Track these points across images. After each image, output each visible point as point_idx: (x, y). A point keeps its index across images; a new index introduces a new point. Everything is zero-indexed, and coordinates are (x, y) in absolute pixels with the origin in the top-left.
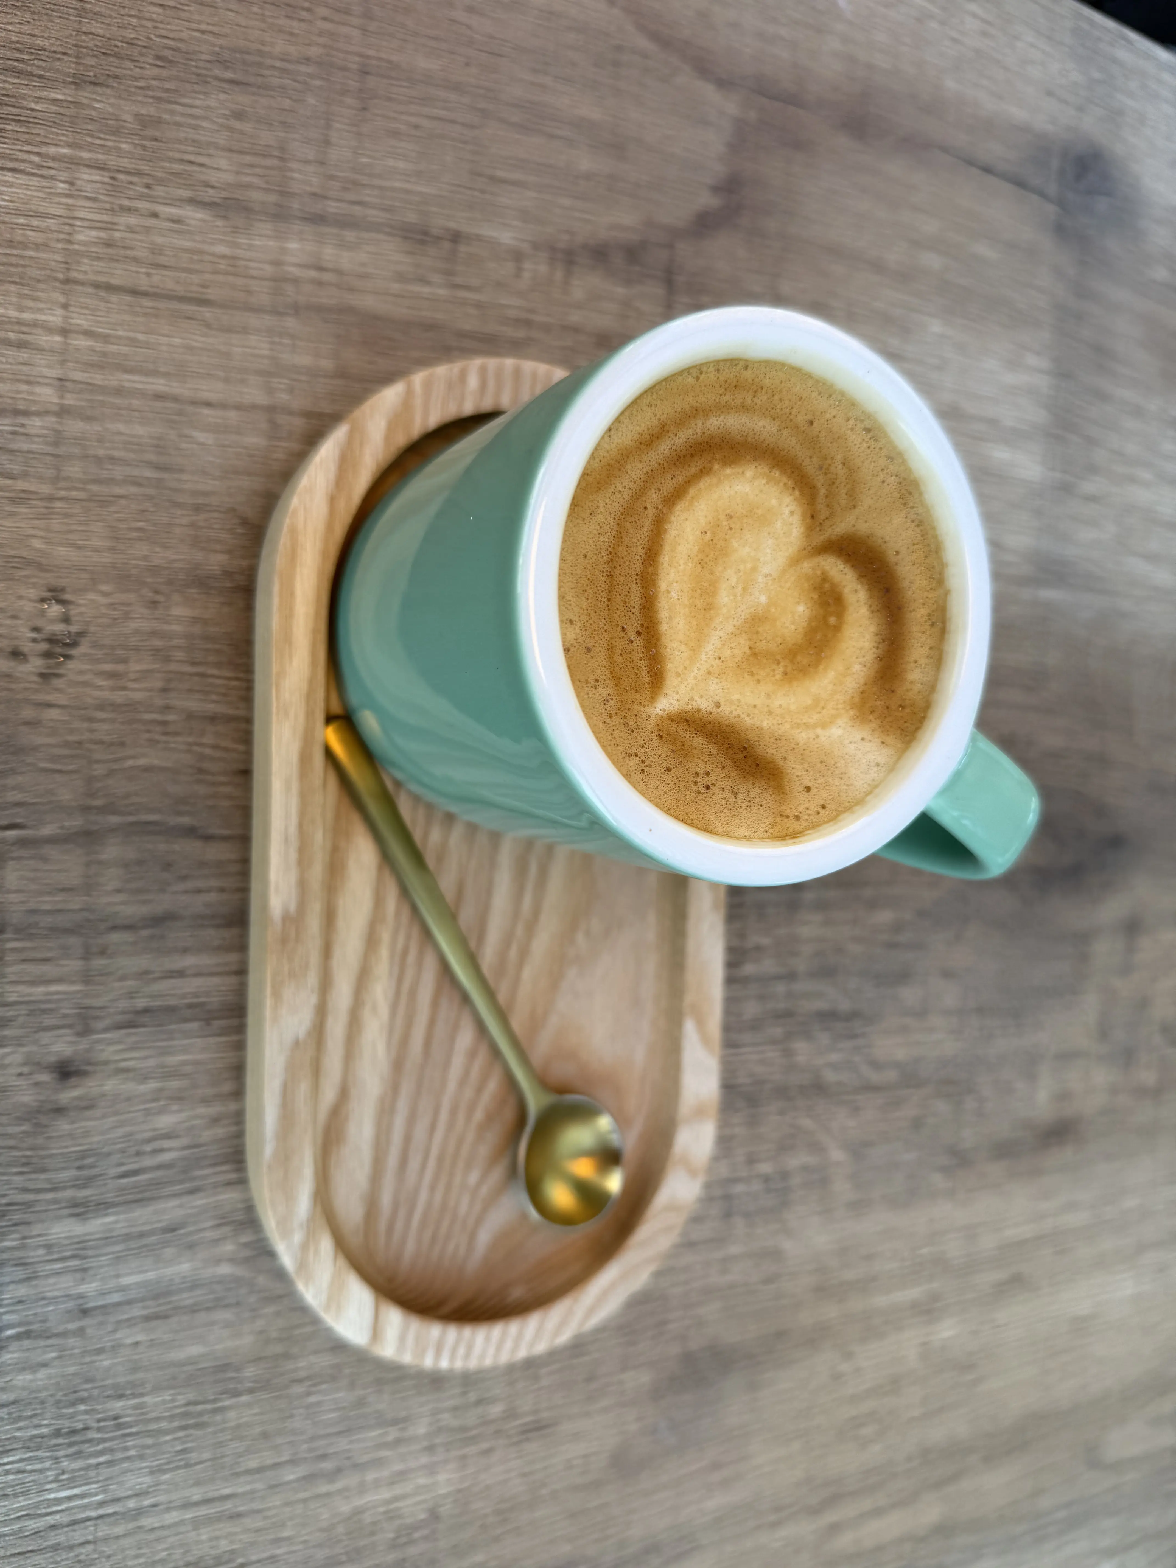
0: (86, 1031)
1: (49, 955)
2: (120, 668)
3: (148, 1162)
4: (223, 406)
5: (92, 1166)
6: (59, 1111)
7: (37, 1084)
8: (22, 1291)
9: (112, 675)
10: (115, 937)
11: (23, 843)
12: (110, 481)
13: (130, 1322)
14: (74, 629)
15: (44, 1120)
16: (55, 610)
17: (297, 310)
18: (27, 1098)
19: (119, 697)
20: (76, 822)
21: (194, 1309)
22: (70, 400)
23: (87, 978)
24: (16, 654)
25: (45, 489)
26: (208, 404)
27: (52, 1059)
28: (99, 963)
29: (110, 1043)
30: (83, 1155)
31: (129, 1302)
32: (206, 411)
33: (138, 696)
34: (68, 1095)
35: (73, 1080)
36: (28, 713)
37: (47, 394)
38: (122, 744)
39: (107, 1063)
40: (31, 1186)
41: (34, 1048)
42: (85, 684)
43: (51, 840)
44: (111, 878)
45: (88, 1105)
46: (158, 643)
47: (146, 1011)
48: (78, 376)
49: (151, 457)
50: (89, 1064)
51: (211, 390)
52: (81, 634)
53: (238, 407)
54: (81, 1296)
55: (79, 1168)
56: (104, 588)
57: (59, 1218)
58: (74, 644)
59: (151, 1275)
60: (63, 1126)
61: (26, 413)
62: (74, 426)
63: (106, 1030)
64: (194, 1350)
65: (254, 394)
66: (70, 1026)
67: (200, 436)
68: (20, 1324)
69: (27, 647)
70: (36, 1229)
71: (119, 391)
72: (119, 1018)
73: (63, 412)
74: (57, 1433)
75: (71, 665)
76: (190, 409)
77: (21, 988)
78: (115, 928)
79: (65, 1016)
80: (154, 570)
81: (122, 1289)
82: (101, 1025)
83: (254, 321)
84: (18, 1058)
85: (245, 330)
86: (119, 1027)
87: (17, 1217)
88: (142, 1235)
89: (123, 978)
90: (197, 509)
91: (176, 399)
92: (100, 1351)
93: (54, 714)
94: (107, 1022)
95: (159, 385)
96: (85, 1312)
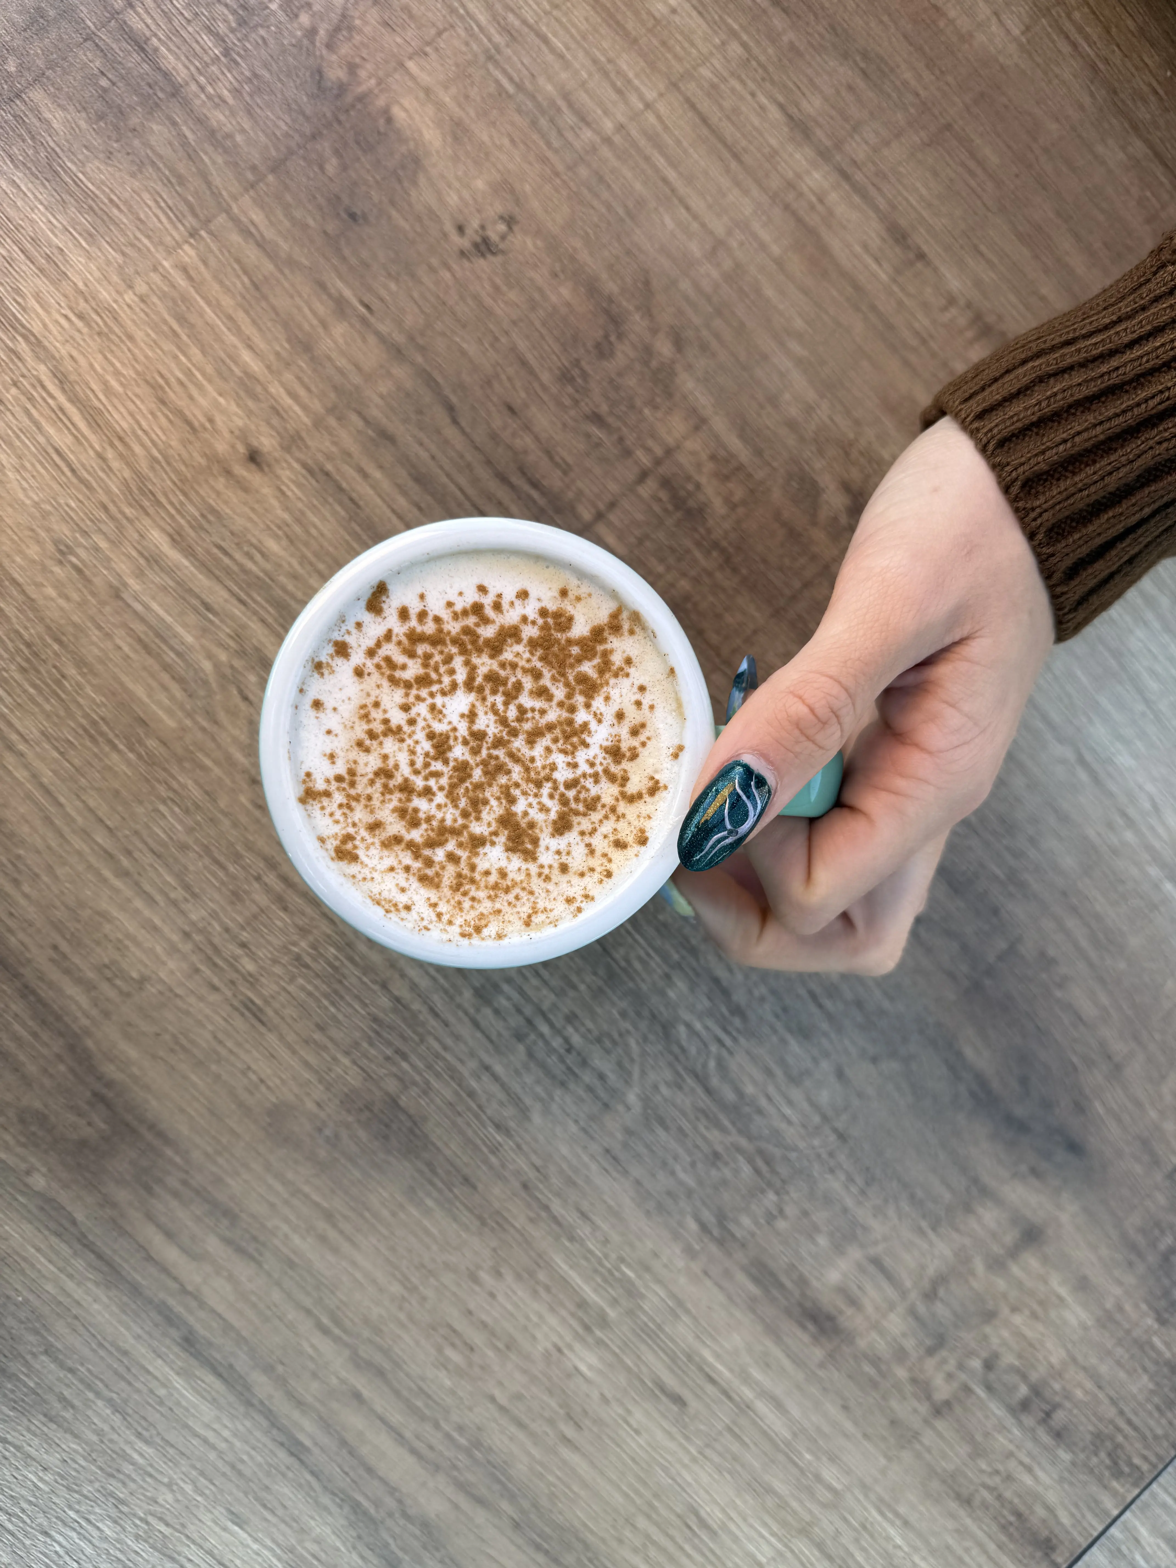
0: (287, 449)
1: (313, 389)
2: (504, 288)
3: (238, 556)
4: (695, 217)
5: (209, 522)
6: (228, 473)
7: (233, 447)
8: (103, 544)
9: (496, 288)
10: (354, 418)
11: (364, 321)
12: (597, 196)
13: (131, 632)
14: (502, 246)
15: (215, 469)
16: (502, 227)
17: (787, 207)
18: (221, 448)
19: (488, 301)
20: (400, 338)
21: (167, 668)
22: (617, 139)
23: (318, 423)
24: (461, 229)
25: (560, 168)
26: (688, 208)
27: (255, 443)
28: (332, 421)
29: (291, 468)
30: (213, 511)
31: (142, 620)
32: (683, 211)
33: (499, 312)
34: (240, 470)
35: (253, 467)
36: (434, 261)
37: (608, 126)
38: (464, 326)
39: (278, 477)
40: (171, 496)
41: (253, 427)
42: (479, 278)
43: (377, 334)
44: (385, 387)
45: (244, 487)
46: (537, 296)
47: (327, 474)
48: (634, 133)
49: (631, 205)
50: (269, 466)
51: (697, 204)
52: (503, 252)
53: (703, 225)
54: (125, 585)
55: (203, 515)
56: (539, 243)
57: (163, 530)
58: (494, 254)
59: (169, 619)
60: (220, 483)
61: (588, 124)
62: (605, 152)
63: (298, 460)
64: (140, 691)
65: (718, 227)
66: (282, 438)
67: (668, 220)
68: (82, 561)
69: (469, 231)
70: (147, 522)
71: (647, 159)
72: (310, 462)
73: (607, 141)
74: (28, 645)
75: (482, 261)
76: (676, 201)
77: (281, 390)
78: (359, 414)
79: (285, 429)
80: (572, 259)
81: (147, 607)
82: (298, 454)
83: (755, 191)
84: (240, 423)
85: (746, 192)
86: (305, 466)
87: (146, 503)
88: (190, 591)
89: (335, 443)
90: (628, 253)
91: (673, 190)
92: (99, 628)
93: (447, 275)
94: (302, 456)
95: (671, 175)
96: (118, 596)
